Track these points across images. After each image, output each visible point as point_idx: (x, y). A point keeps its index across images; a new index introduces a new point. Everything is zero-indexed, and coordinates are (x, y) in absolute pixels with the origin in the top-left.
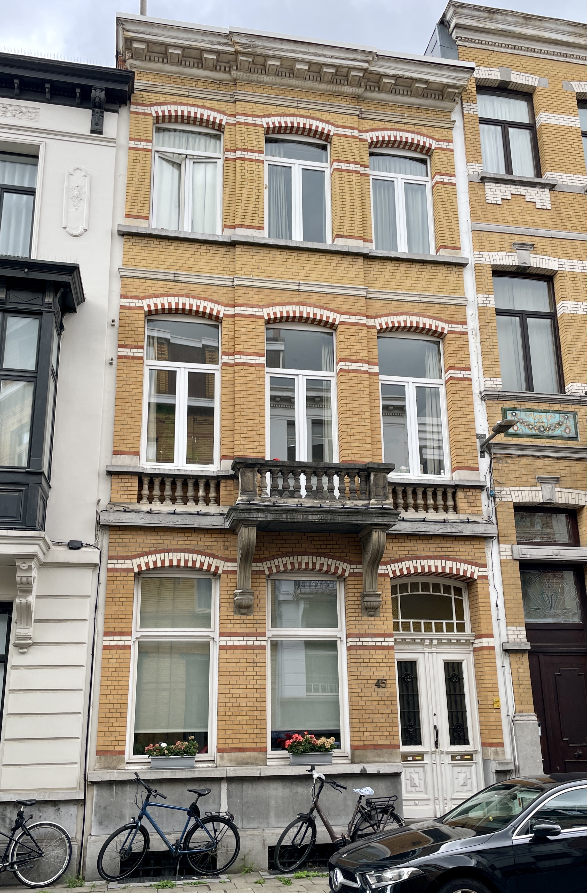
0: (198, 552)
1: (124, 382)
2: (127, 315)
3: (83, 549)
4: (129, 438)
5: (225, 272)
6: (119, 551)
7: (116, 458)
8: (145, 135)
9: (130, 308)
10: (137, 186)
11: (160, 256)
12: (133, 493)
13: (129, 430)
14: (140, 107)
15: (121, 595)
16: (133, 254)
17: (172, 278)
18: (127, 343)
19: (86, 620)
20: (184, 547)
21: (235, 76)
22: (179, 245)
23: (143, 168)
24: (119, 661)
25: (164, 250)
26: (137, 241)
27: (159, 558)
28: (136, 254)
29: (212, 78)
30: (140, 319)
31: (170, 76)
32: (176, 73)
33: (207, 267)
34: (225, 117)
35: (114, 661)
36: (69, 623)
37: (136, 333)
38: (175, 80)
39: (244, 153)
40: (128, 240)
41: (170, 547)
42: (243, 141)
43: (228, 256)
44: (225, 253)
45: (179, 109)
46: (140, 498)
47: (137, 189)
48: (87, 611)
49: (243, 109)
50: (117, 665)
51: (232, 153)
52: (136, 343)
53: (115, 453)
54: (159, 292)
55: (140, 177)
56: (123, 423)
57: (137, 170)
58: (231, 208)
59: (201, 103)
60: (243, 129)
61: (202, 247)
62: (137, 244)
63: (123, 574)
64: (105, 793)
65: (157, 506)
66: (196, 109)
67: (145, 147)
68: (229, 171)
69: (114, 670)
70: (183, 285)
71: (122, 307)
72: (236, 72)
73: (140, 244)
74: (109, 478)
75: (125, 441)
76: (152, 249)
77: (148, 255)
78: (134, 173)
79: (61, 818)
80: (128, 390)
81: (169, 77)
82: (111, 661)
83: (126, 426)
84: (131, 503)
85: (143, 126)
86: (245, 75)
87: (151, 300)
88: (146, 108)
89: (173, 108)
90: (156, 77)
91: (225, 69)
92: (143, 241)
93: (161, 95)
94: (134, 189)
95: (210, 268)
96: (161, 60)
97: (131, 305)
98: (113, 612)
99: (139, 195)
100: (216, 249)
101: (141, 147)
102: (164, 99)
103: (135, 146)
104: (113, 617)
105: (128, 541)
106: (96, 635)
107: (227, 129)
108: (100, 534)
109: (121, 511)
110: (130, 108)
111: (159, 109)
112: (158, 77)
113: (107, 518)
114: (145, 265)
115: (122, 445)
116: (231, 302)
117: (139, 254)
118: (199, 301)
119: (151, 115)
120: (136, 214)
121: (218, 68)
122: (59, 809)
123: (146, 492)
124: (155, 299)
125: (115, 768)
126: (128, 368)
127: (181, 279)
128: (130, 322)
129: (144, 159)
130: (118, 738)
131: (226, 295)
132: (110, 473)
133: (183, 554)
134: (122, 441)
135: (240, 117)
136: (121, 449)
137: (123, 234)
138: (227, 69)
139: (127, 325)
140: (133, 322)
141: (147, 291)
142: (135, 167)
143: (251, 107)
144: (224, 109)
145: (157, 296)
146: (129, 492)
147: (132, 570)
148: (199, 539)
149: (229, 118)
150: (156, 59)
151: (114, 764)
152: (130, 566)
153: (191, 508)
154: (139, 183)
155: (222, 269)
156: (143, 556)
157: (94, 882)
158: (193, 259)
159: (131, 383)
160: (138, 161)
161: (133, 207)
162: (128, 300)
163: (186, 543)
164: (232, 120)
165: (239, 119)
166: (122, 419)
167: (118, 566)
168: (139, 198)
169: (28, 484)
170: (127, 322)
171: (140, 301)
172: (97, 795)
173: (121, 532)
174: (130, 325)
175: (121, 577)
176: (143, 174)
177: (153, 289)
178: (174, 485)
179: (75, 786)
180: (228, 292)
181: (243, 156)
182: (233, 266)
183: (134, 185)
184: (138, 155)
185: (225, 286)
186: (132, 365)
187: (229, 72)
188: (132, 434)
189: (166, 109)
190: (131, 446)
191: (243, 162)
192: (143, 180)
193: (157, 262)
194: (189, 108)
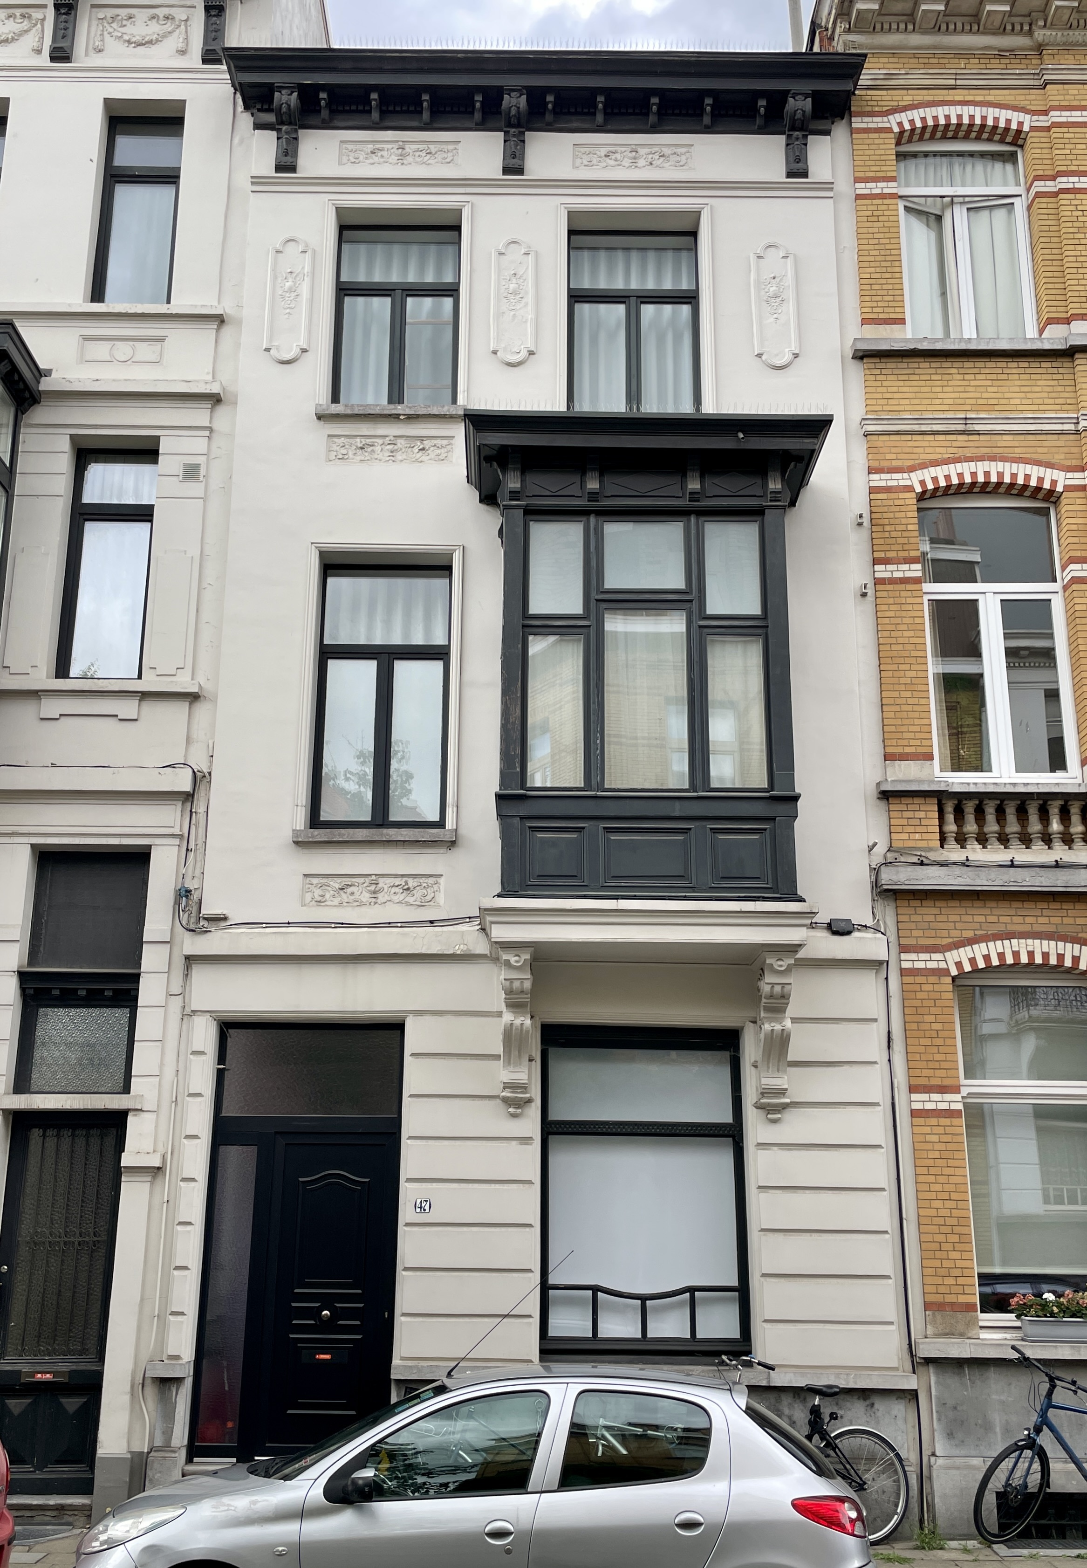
0: (1064, 938)
1: (893, 627)
2: (885, 503)
3: (856, 934)
4: (912, 728)
5: (1058, 407)
6: (916, 936)
7: (894, 766)
8: (883, 168)
9: (888, 490)
10: (878, 264)
11: (934, 389)
12: (930, 829)
13: (911, 715)
14: (870, 119)
15: (932, 1018)
16: (884, 390)
17: (961, 427)
18: (890, 555)
19: (875, 1063)
20: (1037, 928)
21: (1040, 39)
22: (967, 365)
23: (886, 230)
24: (945, 1138)
25: (939, 377)
26: (889, 365)
27: (994, 949)
28: (890, 389)
29: (994, 49)
30: (909, 508)
31: (917, 54)
32: (928, 48)
33: (1024, 401)
34: (1028, 117)
35: (935, 1138)
36: (846, 1068)
37: (905, 534)
38: (926, 61)
39: (1072, 179)
40: (872, 366)
41: (1011, 928)
42: (1069, 157)
43: (1060, 377)
44: (1055, 371)
45: (941, 112)
46: (943, 840)
47: (878, 270)
48: (875, 1049)
49: (1061, 98)
50: (942, 1146)
51: (1048, 183)
52: (905, 554)
53: (888, 757)
54: (939, 456)
55: (882, 247)
56: (898, 701)
57: (876, 236)
58: (1057, 286)
59: (979, 96)
60: (1066, 135)
61: (1010, 365)
62: (890, 372)
63: (932, 979)
64: (952, 1380)
65: (975, 853)
66: (971, 110)
67: (886, 191)
68: (1046, 217)
69: (937, 1154)
70: (982, 437)
71: (872, 490)
72: (1042, 32)
73: (896, 371)
74: (883, 804)
75: (906, 735)
76: (917, 377)
77: (911, 389)
78: (871, 242)
79: (878, 1422)
80: (901, 640)
81: (914, 56)
82: (929, 1138)
83: (904, 708)
84: (930, 849)
85: (877, 152)
86: (1060, 34)
87: (925, 471)
88: (879, 119)
89: (929, 113)
90: (891, 60)
91: (1022, 28)
92: (900, 365)
93: (905, 92)
94: (872, 270)
95: (1030, 402)
96: (902, 26)
97: (890, 483)
98: (922, 1049)
99: (884, 281)
100: (1037, 365)
101: (878, 191)
102: (910, 98)
103: (867, 192)
104: (924, 1057)
105: (932, 918)
106: (896, 1090)
107: (1033, 140)
108: (879, 905)
109: (914, 864)
110: (851, 122)
111: (904, 118)
112: (896, 60)
113: (895, 878)
114: (907, 408)
115: (900, 742)
116: (1074, 463)
117: (895, 389)
118: (1015, 465)
119: (890, 130)
120: (881, 316)
121: (1009, 27)
122: (872, 1405)
123: (951, 827)
124: (932, 469)
125: (962, 1335)
126: (898, 600)
127: (977, 427)
128: (891, 515)
129: (886, 213)
130: (961, 1281)
131: (1066, 450)
132: (886, 796)
133: (1037, 942)
134: (899, 735)
135: (1058, 113)
136: (899, 750)
137: (862, 356)
138: (1026, 28)
139: (886, 522)
140: (898, 515)
141: (916, 456)
142: (871, 230)
143: (1076, 92)
144: (1023, 103)
145: (935, 463)
146: (923, 829)
147: (946, 971)
148: (1064, 913)
149: (1035, 118)
150: (894, 26)
151: (961, 1327)
152: (943, 965)
153: (1039, 854)
154: (882, 258)
155: (1052, 401)
156: (964, 946)
157: (963, 1542)
158: (995, 389)
159: (905, 627)
160: (875, 219)
161: (875, 304)
162: (883, 476)
163: (1041, 920)
164: (1042, 121)
165: (1056, 116)
166: (896, 694)
167: (921, 965)
168: (885, 287)
169: (773, 819)
170: (885, 515)
171: (906, 475)
172: (937, 1383)
173: (918, 903)
174: (892, 521)
175: (928, 985)
176: (887, 241)
177: (928, 450)
178: (1000, 813)
179: (896, 1365)
180: (1069, 443)
181: (1071, 186)
182: (1072, 395)
183: (872, 264)
184: (875, 208)
185: (1062, 433)
186: (903, 594)
187: (1030, 33)
188: (917, 722)
189: (916, 115)
190: (918, 743)
191: (1071, 196)
192: (888, 252)
193: (928, 401)
194: (959, 109)
